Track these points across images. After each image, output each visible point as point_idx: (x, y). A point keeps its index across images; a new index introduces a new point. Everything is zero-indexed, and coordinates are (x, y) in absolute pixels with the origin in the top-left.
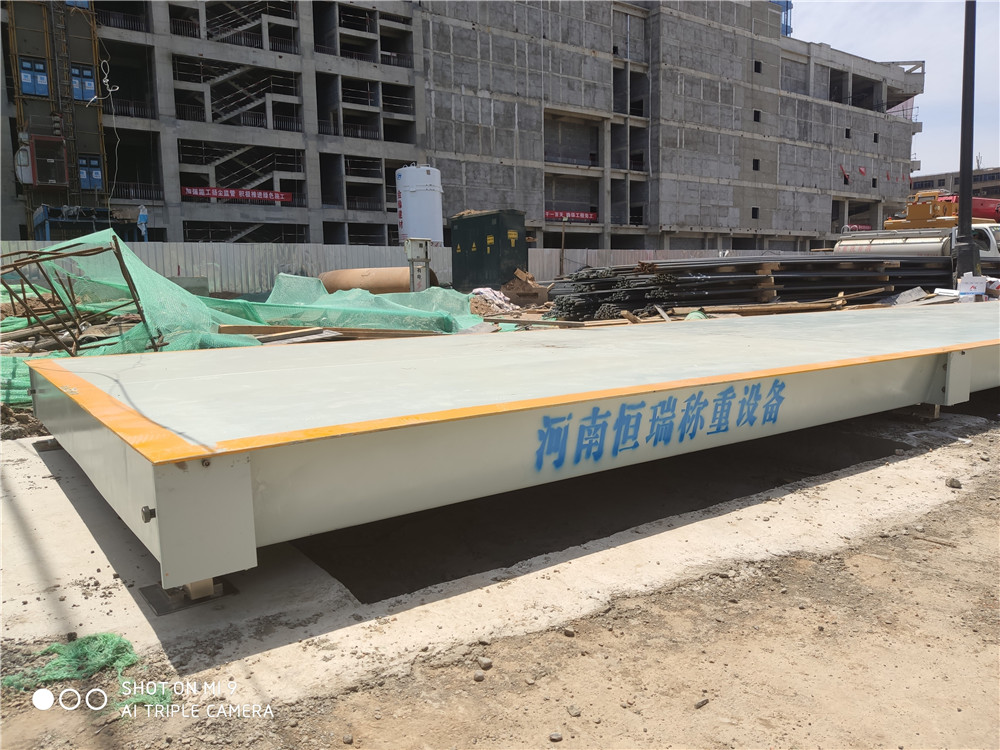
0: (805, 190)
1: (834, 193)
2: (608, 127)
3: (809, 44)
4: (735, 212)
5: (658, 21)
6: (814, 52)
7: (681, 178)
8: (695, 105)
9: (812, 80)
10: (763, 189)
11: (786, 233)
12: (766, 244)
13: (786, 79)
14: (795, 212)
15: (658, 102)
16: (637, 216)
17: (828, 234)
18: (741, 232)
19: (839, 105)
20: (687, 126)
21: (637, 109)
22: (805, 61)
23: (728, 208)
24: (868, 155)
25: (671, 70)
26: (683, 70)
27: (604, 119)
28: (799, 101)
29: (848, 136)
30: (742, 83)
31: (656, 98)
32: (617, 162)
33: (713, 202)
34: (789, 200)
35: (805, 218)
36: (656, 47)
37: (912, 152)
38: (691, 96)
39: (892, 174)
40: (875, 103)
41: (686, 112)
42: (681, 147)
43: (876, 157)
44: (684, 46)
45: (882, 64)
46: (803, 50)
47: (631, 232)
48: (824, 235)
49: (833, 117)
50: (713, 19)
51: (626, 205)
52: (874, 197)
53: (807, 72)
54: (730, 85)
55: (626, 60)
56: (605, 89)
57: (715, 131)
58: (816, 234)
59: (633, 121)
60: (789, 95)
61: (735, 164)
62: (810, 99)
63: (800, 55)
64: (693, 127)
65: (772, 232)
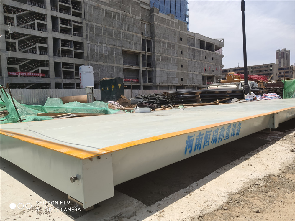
0: (195, 73)
1: (203, 74)
2: (141, 55)
3: (194, 33)
4: (177, 79)
5: (154, 26)
6: (196, 36)
7: (162, 70)
8: (165, 49)
9: (195, 43)
10: (184, 73)
11: (191, 85)
12: (185, 88)
13: (189, 43)
14: (193, 79)
15: (155, 48)
16: (150, 80)
17: (202, 85)
18: (179, 85)
19: (203, 50)
20: (163, 55)
21: (149, 50)
22: (194, 38)
23: (175, 78)
24: (211, 63)
25: (158, 39)
26: (161, 39)
27: (140, 53)
28: (193, 49)
29: (206, 58)
30: (177, 43)
31: (154, 47)
32: (144, 65)
33: (171, 76)
34: (191, 76)
35: (195, 80)
36: (153, 33)
37: (222, 63)
38: (164, 47)
39: (217, 68)
40: (212, 49)
41: (162, 51)
42: (161, 61)
43: (213, 64)
44: (161, 33)
45: (213, 39)
46: (193, 35)
47: (149, 85)
49: (201, 53)
50: (169, 26)
51: (147, 77)
52: (213, 75)
53: (194, 41)
54: (174, 44)
55: (145, 36)
56: (139, 44)
57: (170, 57)
58: (199, 85)
59: (148, 54)
60: (190, 47)
61: (176, 66)
62: (195, 48)
63: (192, 36)
64: (164, 55)
65: (187, 85)
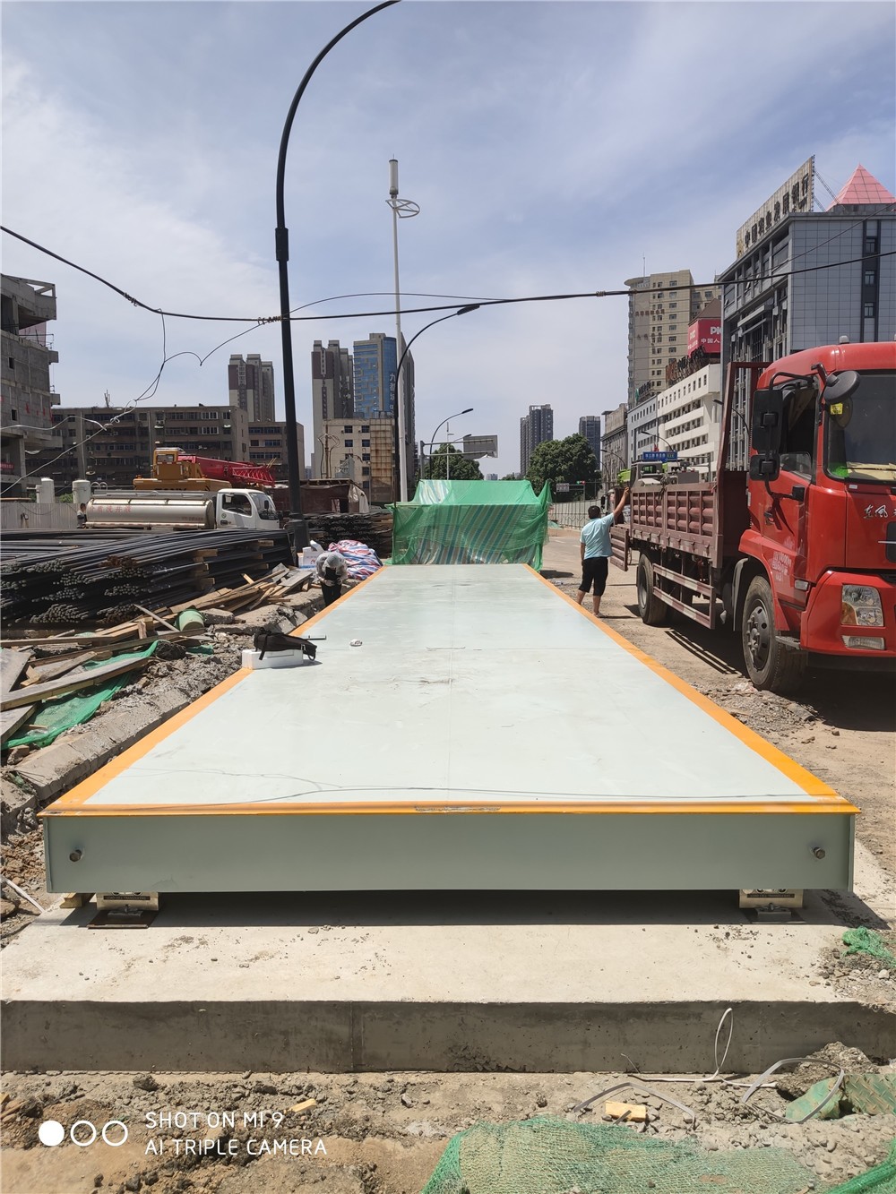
24: (5, 382)
39: (31, 406)
40: (6, 322)
52: (15, 432)
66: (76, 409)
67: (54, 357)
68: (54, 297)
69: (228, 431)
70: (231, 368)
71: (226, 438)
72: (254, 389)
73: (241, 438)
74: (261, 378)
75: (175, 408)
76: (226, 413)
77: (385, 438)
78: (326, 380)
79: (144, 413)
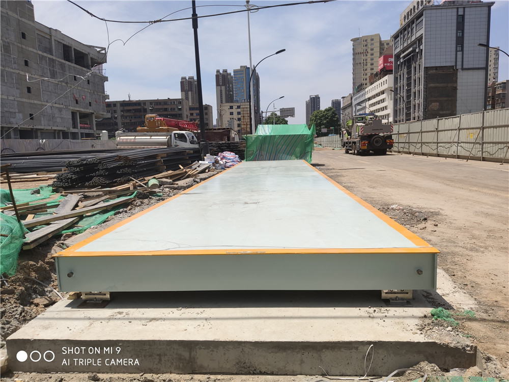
0: (57, 105)
1: (71, 108)
3: (50, 29)
4: (20, 116)
6: (53, 33)
9: (54, 48)
10: (35, 104)
11: (50, 128)
12: (39, 133)
13: (40, 45)
14: (53, 117)
17: (71, 129)
18: (25, 127)
19: (70, 63)
22: (49, 37)
23: (15, 113)
24: (86, 90)
28: (49, 58)
29: (75, 79)
30: (16, 43)
33: (6, 109)
34: (49, 111)
35: (58, 120)
37: (105, 90)
39: (97, 100)
40: (86, 65)
43: (90, 91)
45: (86, 45)
46: (47, 31)
48: (69, 129)
49: (67, 69)
52: (91, 111)
53: (50, 43)
54: (8, 43)
57: (2, 68)
58: (65, 129)
60: (43, 54)
61: (17, 89)
62: (54, 58)
63: (46, 33)
65: (42, 128)
66: (116, 102)
67: (106, 79)
68: (106, 54)
69: (180, 109)
70: (182, 83)
71: (180, 112)
72: (191, 91)
73: (186, 112)
74: (194, 87)
75: (158, 100)
76: (179, 102)
77: (247, 111)
78: (222, 87)
79: (144, 102)
